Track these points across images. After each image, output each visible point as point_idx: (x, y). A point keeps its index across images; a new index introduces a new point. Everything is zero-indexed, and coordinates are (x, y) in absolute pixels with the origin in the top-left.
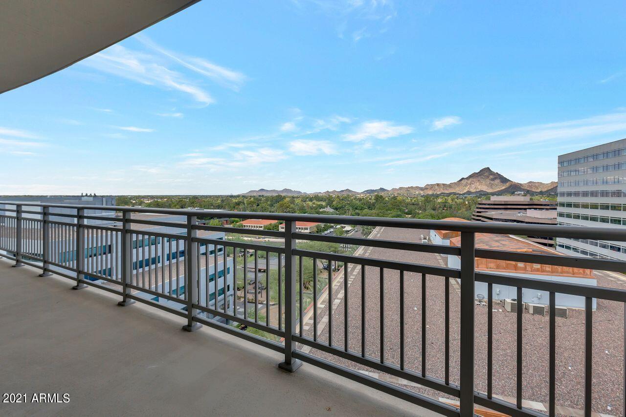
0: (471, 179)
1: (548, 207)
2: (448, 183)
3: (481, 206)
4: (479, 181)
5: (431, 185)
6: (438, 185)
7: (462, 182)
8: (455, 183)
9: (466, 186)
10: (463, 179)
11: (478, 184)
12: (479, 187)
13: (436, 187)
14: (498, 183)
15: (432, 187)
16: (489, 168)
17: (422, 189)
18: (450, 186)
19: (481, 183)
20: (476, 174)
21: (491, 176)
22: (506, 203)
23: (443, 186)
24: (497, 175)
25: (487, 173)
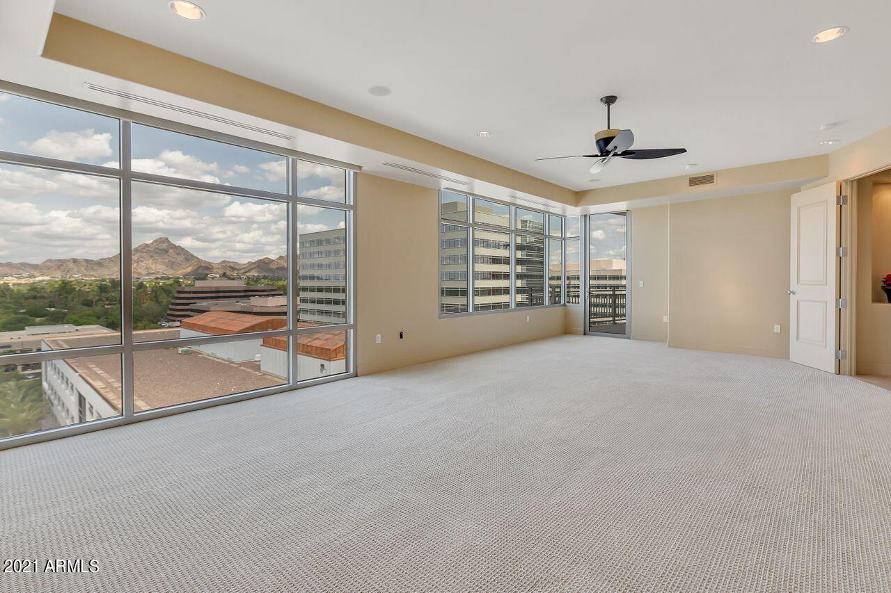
0: (138, 254)
1: (265, 293)
3: (178, 301)
4: (152, 257)
5: (59, 260)
6: (75, 261)
8: (109, 259)
11: (151, 261)
12: (153, 267)
13: (71, 265)
14: (182, 261)
16: (167, 239)
18: (100, 263)
19: (155, 261)
20: (147, 246)
21: (171, 251)
22: (217, 290)
23: (84, 263)
24: (180, 250)
25: (164, 246)
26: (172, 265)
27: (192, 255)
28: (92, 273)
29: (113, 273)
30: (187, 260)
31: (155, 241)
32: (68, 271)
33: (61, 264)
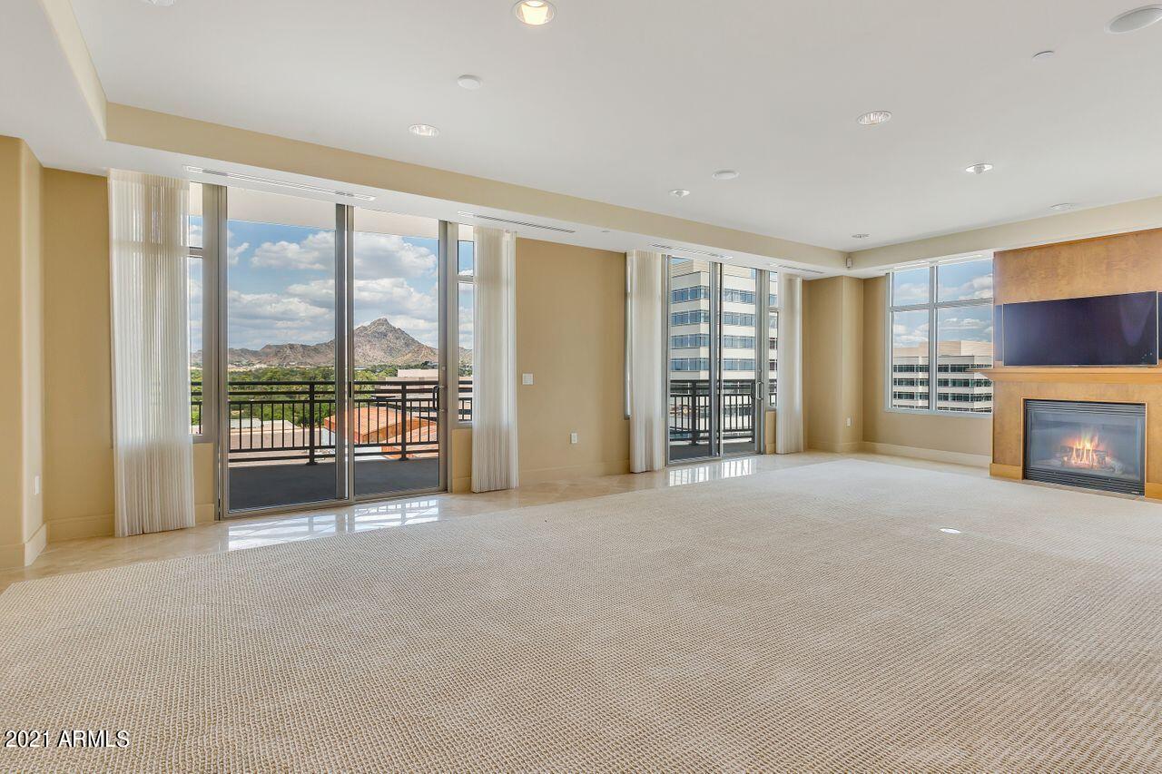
4: (370, 342)
5: (277, 346)
6: (292, 347)
11: (369, 346)
13: (288, 352)
14: (401, 346)
17: (254, 353)
19: (373, 346)
20: (365, 328)
21: (390, 334)
22: (421, 380)
23: (301, 349)
24: (399, 333)
25: (383, 329)
26: (390, 351)
27: (413, 340)
28: (308, 361)
29: (328, 361)
30: (407, 345)
31: (374, 323)
32: (285, 358)
33: (278, 351)
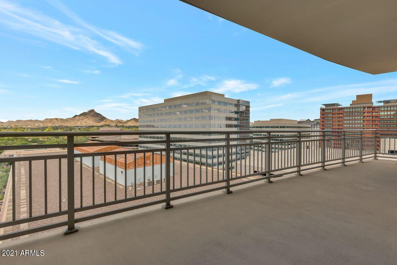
0: (82, 116)
2: (65, 118)
4: (87, 117)
7: (76, 118)
8: (70, 118)
9: (79, 120)
10: (76, 116)
12: (88, 122)
13: (55, 121)
15: (51, 121)
16: (94, 110)
17: (41, 122)
18: (67, 120)
19: (89, 119)
20: (86, 113)
21: (95, 115)
23: (60, 120)
24: (99, 115)
25: (92, 113)
26: (96, 121)
28: (63, 124)
29: (72, 124)
30: (102, 119)
32: (54, 123)
